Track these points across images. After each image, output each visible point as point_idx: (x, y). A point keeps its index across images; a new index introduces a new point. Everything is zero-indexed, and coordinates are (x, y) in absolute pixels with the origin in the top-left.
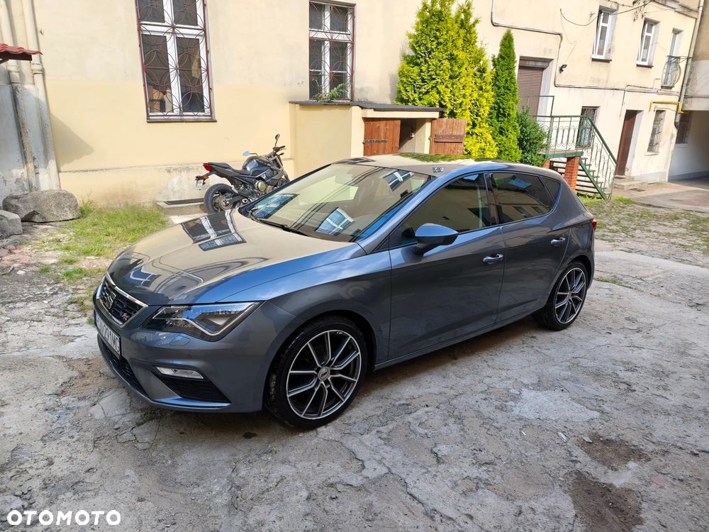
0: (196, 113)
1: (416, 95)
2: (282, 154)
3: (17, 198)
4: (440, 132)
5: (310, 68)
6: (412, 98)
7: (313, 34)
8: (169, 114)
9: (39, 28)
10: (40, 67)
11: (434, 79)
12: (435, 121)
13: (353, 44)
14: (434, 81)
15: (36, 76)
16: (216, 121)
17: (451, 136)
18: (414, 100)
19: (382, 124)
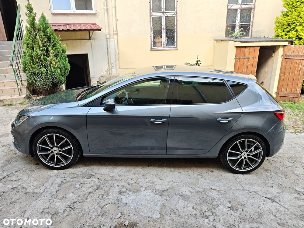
0: (170, 47)
1: (284, 33)
2: (200, 64)
3: (102, 77)
4: (289, 53)
5: (226, 23)
6: (281, 35)
7: (229, 7)
8: (159, 47)
9: (117, 18)
10: (116, 33)
11: (294, 23)
12: (286, 47)
13: (254, 9)
14: (295, 24)
15: (115, 35)
16: (178, 50)
17: (297, 56)
18: (282, 36)
19: (247, 49)
